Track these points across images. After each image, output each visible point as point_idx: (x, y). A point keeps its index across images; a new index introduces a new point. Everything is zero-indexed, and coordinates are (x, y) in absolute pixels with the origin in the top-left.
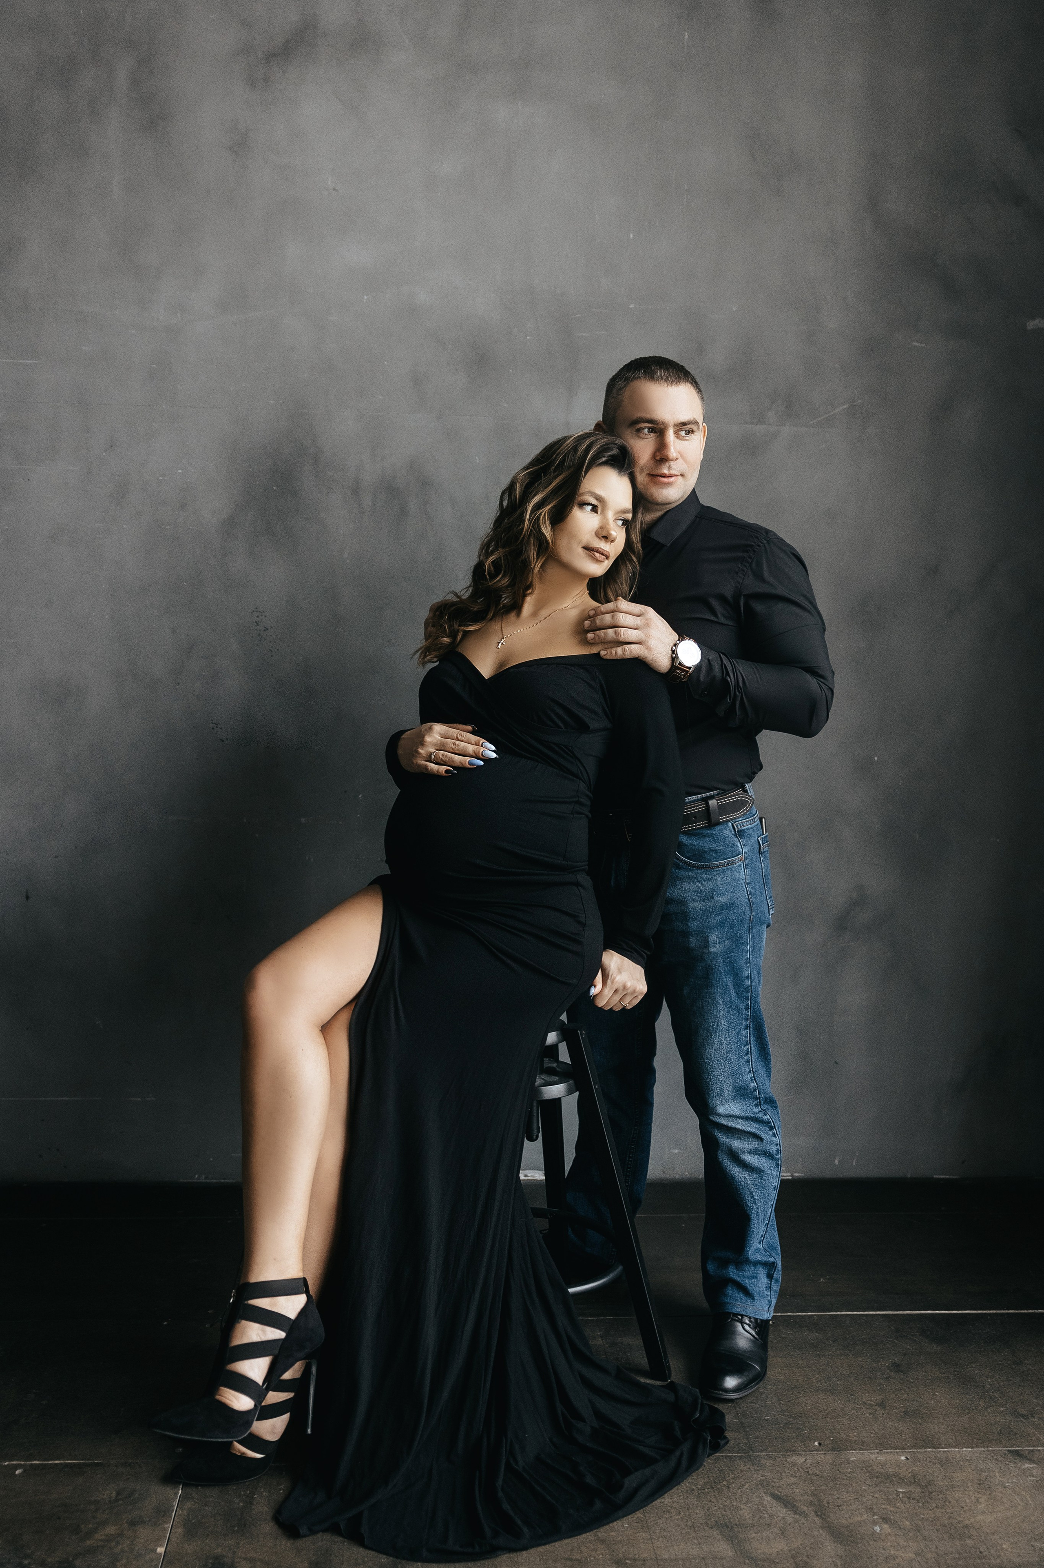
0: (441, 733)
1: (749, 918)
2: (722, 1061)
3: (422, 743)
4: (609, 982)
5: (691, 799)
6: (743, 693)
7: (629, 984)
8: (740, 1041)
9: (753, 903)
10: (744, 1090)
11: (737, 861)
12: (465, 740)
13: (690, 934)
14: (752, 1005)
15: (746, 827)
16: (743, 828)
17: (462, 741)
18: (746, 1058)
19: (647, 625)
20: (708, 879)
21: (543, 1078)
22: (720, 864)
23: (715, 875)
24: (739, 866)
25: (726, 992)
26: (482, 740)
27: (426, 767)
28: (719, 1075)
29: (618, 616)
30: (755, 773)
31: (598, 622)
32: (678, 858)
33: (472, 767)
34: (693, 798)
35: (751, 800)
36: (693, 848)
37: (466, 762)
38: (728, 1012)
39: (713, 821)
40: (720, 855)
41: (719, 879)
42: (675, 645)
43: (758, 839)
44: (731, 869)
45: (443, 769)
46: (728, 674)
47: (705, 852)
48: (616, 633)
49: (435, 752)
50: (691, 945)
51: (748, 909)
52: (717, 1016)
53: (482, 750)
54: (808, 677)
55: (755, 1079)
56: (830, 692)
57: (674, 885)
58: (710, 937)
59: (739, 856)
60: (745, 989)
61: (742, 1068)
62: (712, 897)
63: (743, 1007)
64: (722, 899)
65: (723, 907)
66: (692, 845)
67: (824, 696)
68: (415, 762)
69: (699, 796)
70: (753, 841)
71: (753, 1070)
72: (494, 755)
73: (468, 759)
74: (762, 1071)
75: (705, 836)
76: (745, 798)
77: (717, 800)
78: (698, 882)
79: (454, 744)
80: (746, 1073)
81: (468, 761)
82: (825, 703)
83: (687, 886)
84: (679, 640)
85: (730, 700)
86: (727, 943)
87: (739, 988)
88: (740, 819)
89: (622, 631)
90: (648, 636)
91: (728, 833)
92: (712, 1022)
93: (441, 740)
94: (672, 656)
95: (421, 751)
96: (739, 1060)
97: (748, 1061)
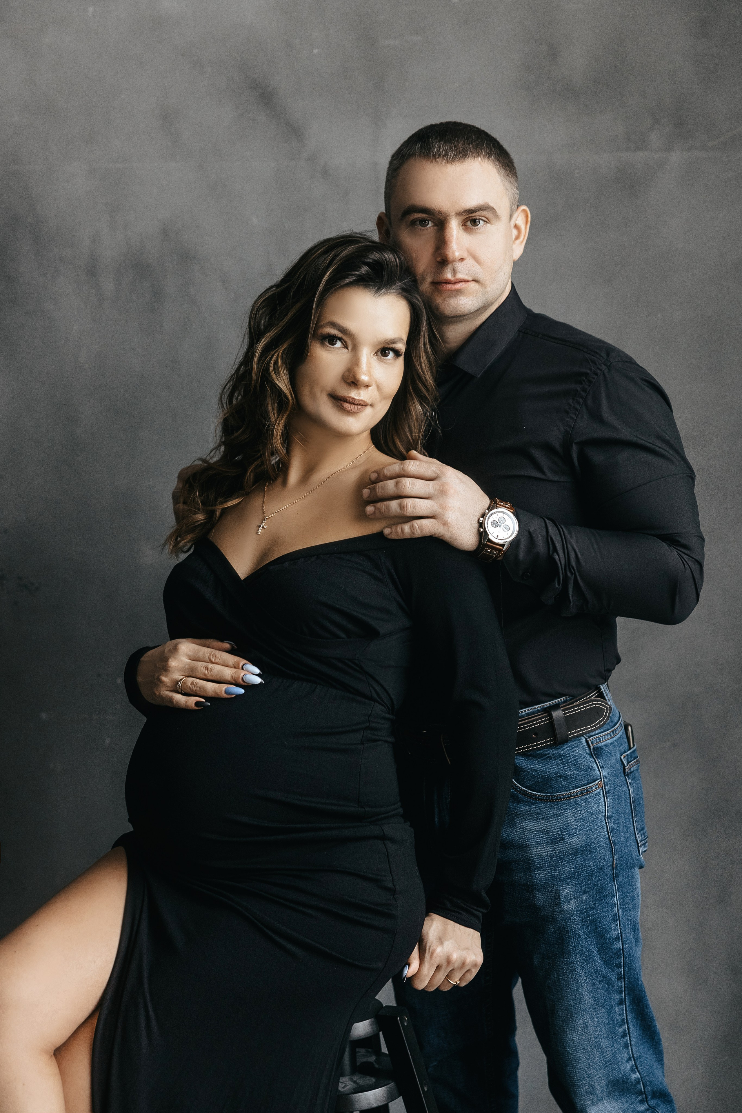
0: (190, 653)
1: (611, 864)
2: (589, 1049)
3: (165, 669)
4: (427, 956)
5: (528, 710)
6: (577, 575)
7: (455, 956)
8: (613, 1021)
9: (615, 844)
10: (623, 1084)
11: (594, 788)
12: (220, 662)
13: (535, 888)
14: (626, 974)
15: (604, 743)
16: (600, 745)
17: (217, 663)
18: (622, 1042)
19: (442, 492)
20: (557, 814)
21: (355, 1079)
22: (571, 794)
23: (565, 810)
24: (596, 795)
25: (588, 959)
26: (243, 661)
27: (171, 699)
28: (587, 1068)
29: (404, 482)
30: (609, 671)
31: (379, 491)
32: (516, 788)
33: (229, 696)
34: (531, 709)
35: (607, 708)
36: (534, 773)
37: (221, 691)
38: (593, 985)
39: (559, 737)
40: (571, 782)
41: (571, 814)
42: (483, 515)
43: (621, 758)
44: (586, 800)
45: (192, 701)
46: (555, 550)
47: (551, 779)
48: (401, 506)
49: (181, 680)
50: (538, 903)
51: (608, 852)
52: (578, 992)
53: (242, 675)
54: (664, 547)
55: (637, 1068)
56: (697, 566)
57: (512, 823)
58: (561, 891)
59: (597, 782)
60: (615, 954)
61: (618, 1056)
62: (563, 839)
63: (613, 977)
64: (575, 841)
65: (577, 852)
66: (533, 770)
67: (688, 571)
68: (157, 693)
69: (540, 706)
70: (613, 760)
71: (633, 1057)
72: (258, 680)
73: (224, 687)
74: (649, 1056)
75: (550, 758)
76: (601, 705)
77: (563, 710)
78: (543, 819)
79: (207, 668)
80: (624, 1062)
81: (224, 689)
82: (692, 580)
83: (530, 825)
84: (488, 509)
85: (559, 585)
86: (585, 897)
87: (606, 954)
88: (596, 732)
89: (409, 503)
90: (443, 507)
91: (581, 751)
92: (573, 1000)
93: (189, 664)
94: (479, 530)
95: (164, 679)
96: (613, 1046)
97: (626, 1046)
